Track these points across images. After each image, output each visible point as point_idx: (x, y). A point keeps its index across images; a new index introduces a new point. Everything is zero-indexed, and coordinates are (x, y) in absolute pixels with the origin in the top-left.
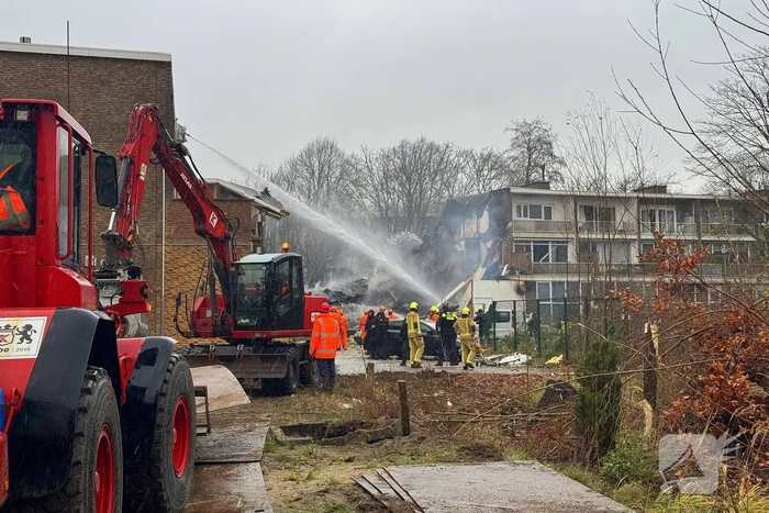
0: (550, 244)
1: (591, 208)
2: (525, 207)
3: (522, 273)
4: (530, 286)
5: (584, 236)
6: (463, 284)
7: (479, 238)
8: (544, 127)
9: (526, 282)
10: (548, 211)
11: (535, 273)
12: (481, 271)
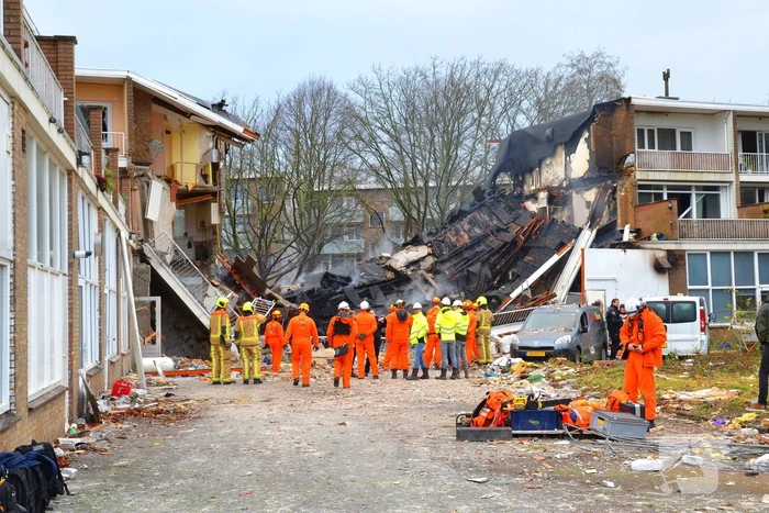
0: (693, 193)
1: (753, 134)
2: (651, 132)
3: (660, 237)
4: (675, 258)
5: (745, 178)
6: (555, 258)
7: (569, 187)
8: (607, 60)
9: (668, 251)
10: (687, 137)
11: (683, 236)
12: (587, 236)
